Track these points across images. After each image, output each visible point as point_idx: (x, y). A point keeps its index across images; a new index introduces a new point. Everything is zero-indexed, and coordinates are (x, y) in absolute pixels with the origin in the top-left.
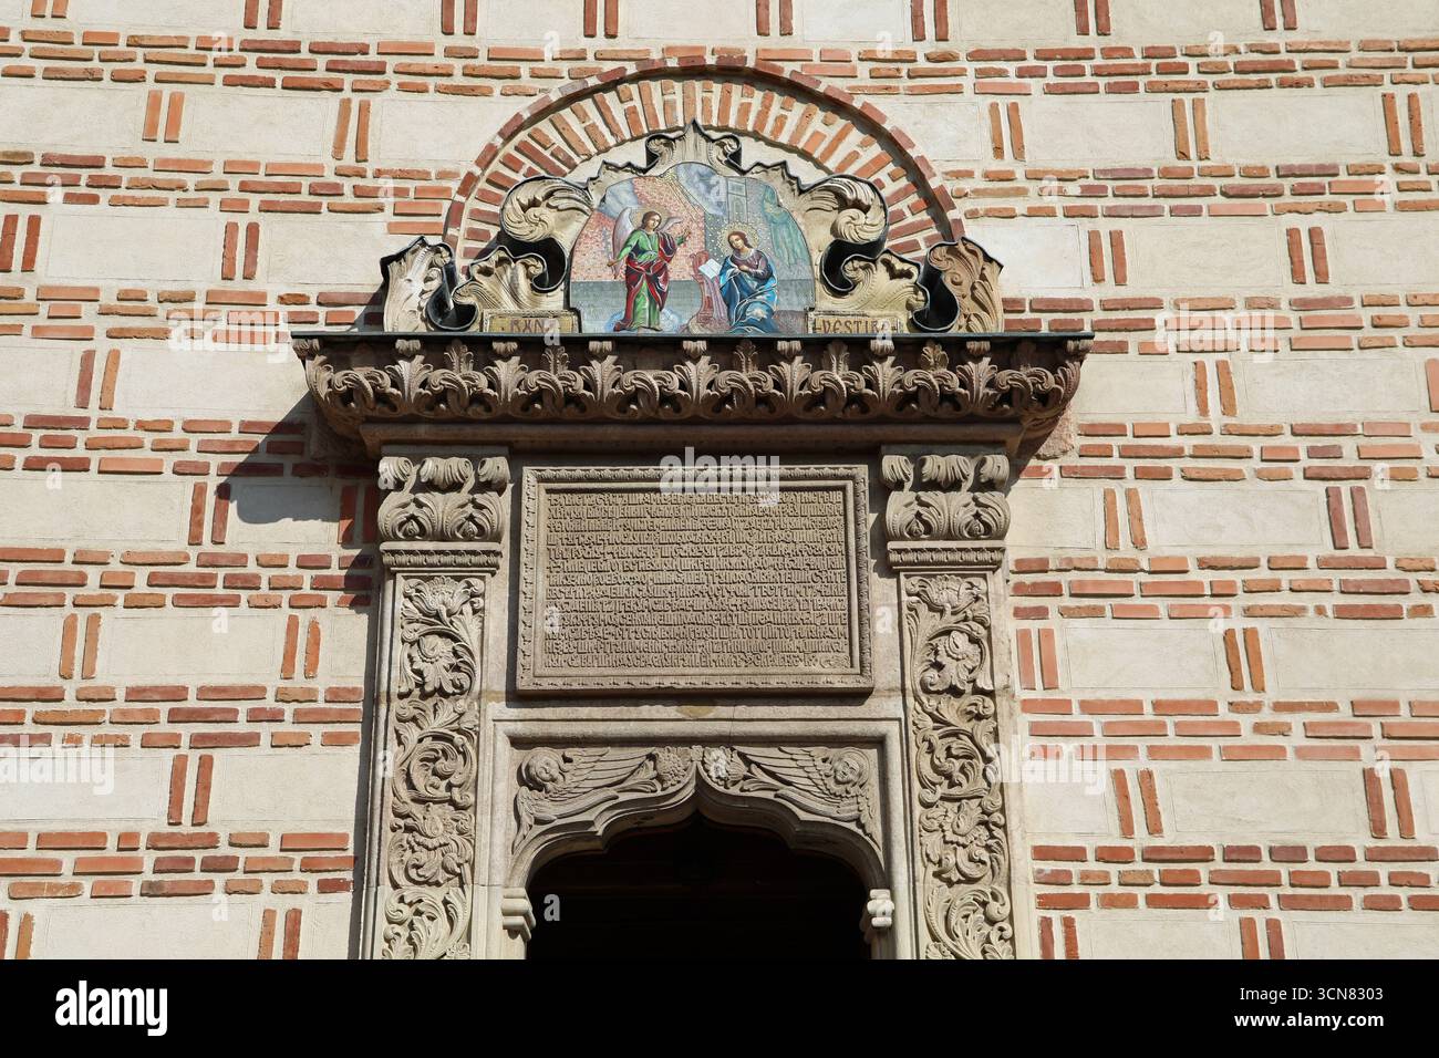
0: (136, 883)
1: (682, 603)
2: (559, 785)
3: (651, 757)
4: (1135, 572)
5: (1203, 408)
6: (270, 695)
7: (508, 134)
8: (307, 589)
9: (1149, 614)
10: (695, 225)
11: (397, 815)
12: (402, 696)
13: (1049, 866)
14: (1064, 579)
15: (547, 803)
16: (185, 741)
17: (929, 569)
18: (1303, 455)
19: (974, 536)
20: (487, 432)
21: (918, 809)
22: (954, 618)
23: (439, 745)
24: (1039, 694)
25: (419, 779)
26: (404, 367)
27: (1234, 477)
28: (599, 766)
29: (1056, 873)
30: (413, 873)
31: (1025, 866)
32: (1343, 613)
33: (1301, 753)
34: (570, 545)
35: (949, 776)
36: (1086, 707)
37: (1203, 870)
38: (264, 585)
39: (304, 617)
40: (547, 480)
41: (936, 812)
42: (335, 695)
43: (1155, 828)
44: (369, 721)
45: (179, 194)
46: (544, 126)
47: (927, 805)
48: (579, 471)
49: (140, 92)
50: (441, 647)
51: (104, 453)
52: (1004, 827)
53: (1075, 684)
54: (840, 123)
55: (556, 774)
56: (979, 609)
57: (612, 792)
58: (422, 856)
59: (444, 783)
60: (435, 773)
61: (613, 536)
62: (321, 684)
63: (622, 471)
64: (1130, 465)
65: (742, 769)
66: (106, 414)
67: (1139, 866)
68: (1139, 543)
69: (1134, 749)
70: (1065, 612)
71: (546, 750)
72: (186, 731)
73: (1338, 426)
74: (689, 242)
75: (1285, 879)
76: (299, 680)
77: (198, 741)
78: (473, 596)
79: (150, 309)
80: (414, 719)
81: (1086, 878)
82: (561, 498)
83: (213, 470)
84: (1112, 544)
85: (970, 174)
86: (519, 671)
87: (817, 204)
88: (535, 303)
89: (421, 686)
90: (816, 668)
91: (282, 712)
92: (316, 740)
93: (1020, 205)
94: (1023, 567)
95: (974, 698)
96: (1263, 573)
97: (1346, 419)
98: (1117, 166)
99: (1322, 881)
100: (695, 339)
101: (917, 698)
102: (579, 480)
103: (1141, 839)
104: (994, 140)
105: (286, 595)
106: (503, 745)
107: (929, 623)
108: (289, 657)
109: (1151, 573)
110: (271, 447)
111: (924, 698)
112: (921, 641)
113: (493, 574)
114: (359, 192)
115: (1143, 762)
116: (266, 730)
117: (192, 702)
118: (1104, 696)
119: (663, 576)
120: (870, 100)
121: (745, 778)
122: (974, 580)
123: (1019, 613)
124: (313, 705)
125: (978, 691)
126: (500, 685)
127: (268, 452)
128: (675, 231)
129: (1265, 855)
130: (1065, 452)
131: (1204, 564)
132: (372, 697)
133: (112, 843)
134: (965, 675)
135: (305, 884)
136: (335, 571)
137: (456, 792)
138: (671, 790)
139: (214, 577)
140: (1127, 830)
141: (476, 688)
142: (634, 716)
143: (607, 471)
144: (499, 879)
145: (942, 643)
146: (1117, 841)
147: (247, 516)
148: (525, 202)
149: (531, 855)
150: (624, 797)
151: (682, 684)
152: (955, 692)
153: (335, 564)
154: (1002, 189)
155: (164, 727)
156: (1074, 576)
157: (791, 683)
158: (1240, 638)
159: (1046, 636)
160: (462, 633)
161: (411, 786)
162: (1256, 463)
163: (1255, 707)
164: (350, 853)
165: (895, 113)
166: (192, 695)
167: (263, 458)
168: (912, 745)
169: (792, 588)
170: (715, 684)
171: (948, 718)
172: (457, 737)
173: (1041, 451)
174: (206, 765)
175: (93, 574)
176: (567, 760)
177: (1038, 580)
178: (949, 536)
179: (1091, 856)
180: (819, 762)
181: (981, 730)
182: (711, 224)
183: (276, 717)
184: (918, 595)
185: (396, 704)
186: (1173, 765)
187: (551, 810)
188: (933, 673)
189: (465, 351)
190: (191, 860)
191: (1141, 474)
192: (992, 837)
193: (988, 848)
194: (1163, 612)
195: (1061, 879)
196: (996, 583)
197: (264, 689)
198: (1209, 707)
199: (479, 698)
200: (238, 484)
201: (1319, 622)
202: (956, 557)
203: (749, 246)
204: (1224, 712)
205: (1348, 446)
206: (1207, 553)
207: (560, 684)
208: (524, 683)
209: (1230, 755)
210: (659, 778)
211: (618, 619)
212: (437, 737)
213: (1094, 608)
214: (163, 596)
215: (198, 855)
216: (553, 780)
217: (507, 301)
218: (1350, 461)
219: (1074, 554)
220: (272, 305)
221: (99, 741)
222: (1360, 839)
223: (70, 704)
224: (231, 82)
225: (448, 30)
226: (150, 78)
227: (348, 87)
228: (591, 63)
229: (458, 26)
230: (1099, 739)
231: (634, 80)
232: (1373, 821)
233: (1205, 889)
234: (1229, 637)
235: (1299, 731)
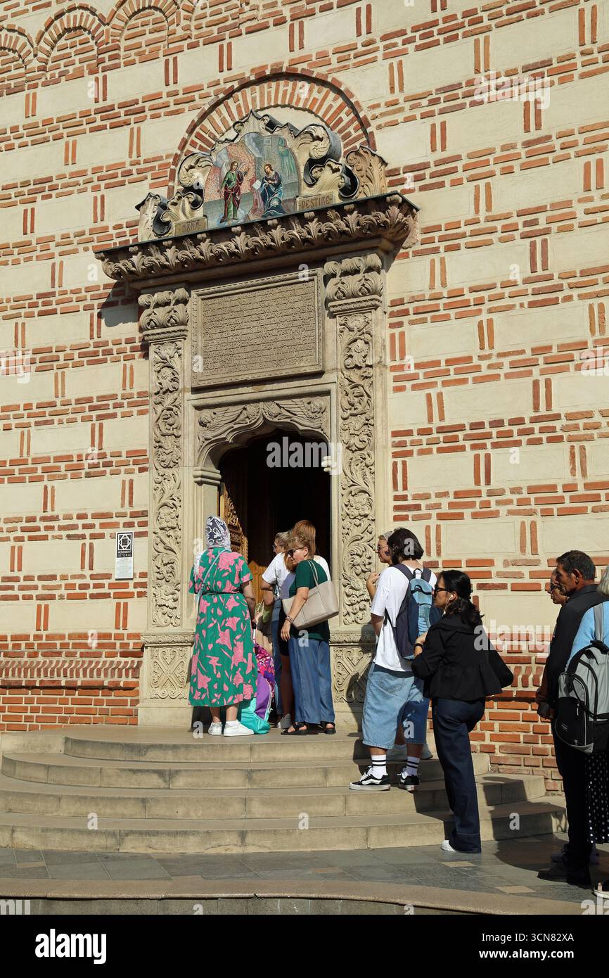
0: (83, 472)
1: (253, 342)
2: (212, 424)
3: (244, 409)
4: (441, 298)
5: (477, 211)
6: (119, 397)
7: (190, 131)
8: (129, 353)
9: (447, 318)
10: (250, 165)
11: (156, 442)
12: (156, 394)
13: (397, 439)
15: (208, 432)
16: (94, 418)
17: (348, 312)
18: (521, 226)
19: (365, 294)
21: (340, 421)
22: (359, 333)
23: (168, 413)
24: (396, 363)
25: (162, 428)
26: (135, 259)
27: (488, 243)
28: (226, 415)
29: (400, 442)
30: (162, 464)
32: (532, 305)
33: (508, 376)
34: (212, 322)
35: (354, 405)
36: (417, 366)
37: (461, 435)
38: (115, 352)
39: (128, 363)
40: (200, 295)
41: (347, 421)
42: (140, 395)
43: (442, 418)
45: (78, 187)
46: (206, 123)
47: (345, 419)
48: (211, 289)
49: (62, 142)
50: (168, 371)
51: (61, 305)
52: (374, 425)
53: (413, 356)
54: (325, 90)
55: (210, 420)
56: (368, 328)
57: (231, 425)
58: (164, 457)
59: (171, 427)
60: (168, 424)
61: (226, 316)
62: (134, 391)
63: (227, 286)
64: (442, 245)
65: (278, 411)
66: (61, 289)
68: (444, 284)
69: (436, 383)
70: (412, 323)
71: (207, 410)
72: (94, 414)
73: (540, 207)
74: (249, 173)
75: (494, 435)
76: (128, 390)
77: (100, 417)
78: (178, 349)
79: (72, 241)
80: (160, 403)
81: (413, 443)
82: (209, 302)
83: (96, 307)
84: (432, 287)
85: (378, 106)
86: (193, 379)
87: (303, 141)
88: (192, 215)
89: (162, 389)
90: (303, 364)
91: (123, 404)
92: (135, 413)
93: (400, 117)
94: (394, 304)
95: (365, 369)
96: (498, 290)
97: (542, 204)
98: (446, 85)
99: (510, 434)
101: (342, 372)
102: (212, 293)
103: (437, 423)
104: (390, 84)
105: (122, 355)
106: (192, 410)
107: (348, 336)
108: (125, 381)
109: (448, 298)
110: (114, 294)
111: (344, 372)
112: (344, 345)
113: (185, 339)
114: (139, 172)
115: (439, 388)
116: (119, 411)
117: (95, 403)
118: (425, 360)
119: (245, 331)
120: (335, 75)
121: (279, 414)
122: (366, 315)
123: (392, 326)
124: (133, 400)
125: (367, 365)
126: (189, 386)
127: (113, 296)
128: (242, 169)
129: (488, 425)
130: (414, 244)
131: (472, 290)
134: (361, 359)
135: (134, 469)
136: (138, 344)
137: (174, 431)
138: (253, 422)
139: (98, 351)
140: (430, 420)
141: (180, 388)
142: (236, 393)
143: (222, 288)
144: (191, 464)
145: (353, 345)
146: (426, 425)
147: (109, 324)
148: (187, 167)
149: (205, 452)
150: (236, 427)
152: (357, 367)
153: (137, 340)
154: (393, 110)
155: (87, 413)
156: (416, 304)
158: (485, 325)
159: (403, 335)
160: (175, 367)
161: (160, 430)
162: (499, 234)
164: (148, 457)
165: (346, 80)
166: (95, 400)
167: (112, 299)
168: (340, 395)
169: (294, 329)
171: (353, 380)
172: (174, 408)
173: (404, 245)
174: (101, 426)
175: (61, 355)
177: (399, 310)
178: (354, 296)
179: (415, 433)
180: (306, 405)
181: (366, 383)
182: (257, 162)
183: (121, 406)
184: (344, 325)
185: (154, 397)
186: (452, 388)
187: (210, 435)
188: (349, 360)
190: (100, 463)
191: (448, 249)
192: (369, 429)
193: (367, 434)
194: (452, 316)
195: (402, 444)
196: (378, 314)
197: (117, 395)
198: (469, 359)
199: (182, 391)
200: (105, 311)
201: (521, 311)
202: (357, 305)
203: (272, 170)
204: (475, 361)
205: (542, 217)
206: (474, 284)
207: (207, 383)
208: (197, 384)
209: (476, 380)
210: (248, 417)
211: (229, 352)
212: (168, 409)
213: (424, 319)
214: (83, 361)
215: (101, 461)
216: (209, 422)
217: (181, 216)
218: (543, 225)
219: (415, 294)
220: (112, 231)
221: (69, 421)
222: (528, 414)
223: (59, 407)
224: (92, 130)
225: (167, 85)
226: (65, 136)
227: (132, 122)
228: (222, 86)
229: (171, 81)
230: (422, 380)
231: (239, 89)
232: (534, 404)
233: (461, 443)
234: (480, 324)
235: (507, 366)
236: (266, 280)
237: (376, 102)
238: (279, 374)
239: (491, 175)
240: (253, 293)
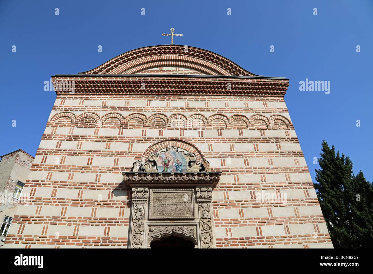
0: (100, 244)
1: (170, 207)
3: (166, 228)
4: (228, 202)
5: (235, 181)
6: (117, 219)
7: (150, 148)
8: (122, 205)
9: (229, 208)
11: (133, 235)
12: (134, 219)
13: (218, 241)
15: (153, 234)
16: (106, 225)
17: (202, 202)
18: (247, 187)
19: (208, 198)
20: (146, 185)
21: (201, 234)
22: (205, 209)
23: (139, 226)
24: (216, 218)
25: (136, 230)
26: (136, 177)
27: (239, 190)
28: (160, 229)
29: (219, 242)
31: (215, 241)
32: (253, 207)
33: (249, 225)
34: (156, 200)
35: (205, 230)
36: (222, 220)
37: (237, 241)
38: (117, 205)
39: (122, 209)
40: (153, 191)
41: (203, 234)
42: (126, 219)
43: (231, 236)
44: (130, 223)
45: (109, 155)
46: (154, 147)
47: (202, 234)
48: (157, 190)
49: (106, 143)
50: (139, 213)
51: (98, 187)
52: (212, 236)
53: (221, 217)
54: (190, 146)
56: (208, 208)
57: (161, 232)
58: (136, 241)
60: (138, 230)
61: (162, 198)
62: (124, 218)
63: (163, 190)
64: (227, 189)
65: (178, 229)
66: (99, 182)
67: (229, 241)
68: (228, 199)
69: (228, 225)
70: (219, 208)
71: (153, 227)
72: (107, 224)
73: (251, 183)
75: (247, 242)
76: (121, 217)
77: (108, 225)
78: (144, 206)
79: (105, 169)
80: (136, 222)
81: (223, 243)
82: (155, 193)
83: (111, 190)
84: (225, 199)
85: (206, 152)
86: (149, 216)
87: (188, 156)
88: (152, 168)
89: (137, 218)
90: (188, 216)
91: (119, 221)
92: (123, 225)
93: (212, 156)
94: (214, 202)
95: (208, 219)
96: (243, 202)
97: (252, 183)
98: (223, 152)
99: (251, 242)
100: (172, 173)
101: (201, 219)
102: (157, 191)
103: (229, 237)
104: (209, 148)
105: (120, 206)
106: (147, 226)
107: (202, 209)
108: (120, 214)
109: (230, 202)
110: (119, 187)
112: (201, 212)
113: (146, 203)
114: (131, 155)
115: (229, 227)
116: (117, 224)
117: (108, 220)
118: (224, 218)
119: (168, 204)
120: (194, 143)
122: (208, 204)
123: (214, 208)
124: (123, 220)
125: (208, 218)
126: (147, 218)
127: (118, 187)
128: (170, 159)
129: (245, 239)
130: (219, 187)
131: (237, 201)
132: (130, 220)
133: (97, 238)
134: (207, 216)
135: (121, 244)
136: (126, 203)
137: (141, 232)
138: (169, 232)
139: (111, 203)
140: (227, 236)
141: (144, 218)
142: (164, 222)
143: (161, 190)
144: (146, 244)
145: (204, 212)
146: (226, 238)
147: (116, 195)
148: (151, 156)
149: (151, 241)
150: (163, 233)
151: (170, 218)
152: (206, 218)
153: (126, 202)
154: (210, 154)
155: (104, 223)
156: (220, 203)
157: (185, 218)
158: (241, 210)
159: (217, 211)
160: (142, 211)
161: (135, 232)
162: (242, 188)
163: (243, 219)
164: (127, 240)
165: (197, 145)
166: (108, 219)
167: (118, 188)
168: (200, 226)
170: (175, 218)
171: (205, 222)
172: (141, 225)
173: (216, 187)
174: (109, 228)
175: (96, 203)
176: (156, 228)
177: (216, 203)
178: (205, 198)
179: (223, 240)
180: (188, 228)
181: (209, 223)
182: (174, 159)
183: (118, 222)
184: (201, 206)
185: (133, 220)
186: (233, 227)
187: (153, 235)
188: (203, 216)
189: (143, 174)
190: (107, 241)
191: (228, 190)
193: (210, 239)
194: (231, 207)
196: (211, 204)
197: (117, 218)
198: (237, 220)
199: (144, 220)
200: (114, 191)
201: (250, 208)
202: (206, 201)
203: (179, 161)
204: (239, 220)
205: (252, 186)
206: (236, 200)
207: (155, 218)
208: (150, 218)
209: (240, 226)
210: (167, 230)
211: (162, 209)
213: (223, 207)
214: (105, 206)
215: (108, 240)
216: (154, 231)
217: (149, 168)
218: (253, 188)
219: (220, 200)
220: (120, 169)
221: (96, 225)
222: (256, 236)
223: (92, 220)
224: (116, 142)
225: (143, 135)
226: (107, 141)
227: (130, 142)
228: (160, 139)
229: (144, 135)
230: (224, 224)
231: (165, 141)
232: (257, 233)
233: (237, 243)
234: (239, 210)
235: (248, 222)
236: (176, 190)
238: (180, 218)
239: (238, 174)
240: (171, 193)
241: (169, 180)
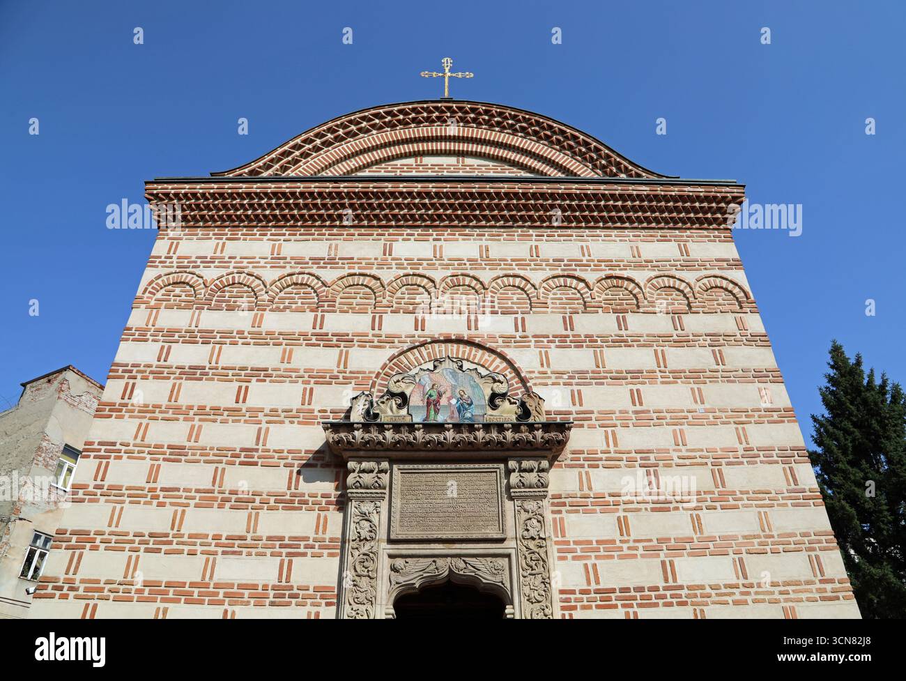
0: (267, 601)
1: (445, 510)
2: (404, 571)
3: (434, 561)
4: (589, 498)
5: (608, 446)
6: (311, 540)
7: (391, 360)
8: (324, 505)
9: (594, 512)
10: (448, 388)
11: (351, 580)
12: (353, 541)
13: (564, 596)
14: (567, 501)
15: (400, 577)
16: (284, 555)
17: (524, 498)
18: (639, 460)
19: (538, 487)
20: (382, 454)
21: (522, 578)
22: (532, 514)
23: (365, 557)
24: (560, 539)
25: (358, 569)
26: (356, 433)
27: (618, 467)
28: (417, 565)
29: (567, 598)
30: (356, 600)
31: (556, 596)
32: (653, 510)
33: (643, 556)
34: (408, 491)
35: (531, 567)
36: (576, 543)
37: (613, 596)
38: (310, 503)
39: (323, 514)
40: (401, 470)
41: (527, 579)
42: (332, 540)
43: (597, 582)
44: (343, 549)
45: (290, 379)
46: (402, 357)
47: (524, 577)
48: (411, 466)
49: (280, 349)
50: (366, 524)
51: (263, 460)
52: (549, 584)
53: (571, 535)
54: (494, 356)
55: (403, 567)
56: (540, 511)
57: (421, 573)
58: (359, 594)
59: (366, 570)
60: (363, 567)
62: (327, 536)
63: (425, 466)
64: (586, 463)
65: (464, 565)
66: (264, 447)
67: (593, 595)
68: (590, 488)
69: (591, 556)
70: (568, 512)
71: (400, 559)
72: (284, 551)
73: (649, 450)
75: (638, 598)
76: (320, 535)
77: (289, 554)
78: (377, 507)
79: (279, 415)
80: (357, 548)
81: (576, 600)
82: (405, 475)
83: (296, 466)
84: (581, 489)
85: (534, 372)
86: (391, 532)
87: (487, 381)
88: (398, 413)
89: (359, 537)
90: (488, 531)
91: (315, 545)
92: (325, 555)
93: (549, 382)
94: (554, 497)
95: (539, 541)
96: (629, 498)
97: (650, 448)
98: (578, 370)
99: (649, 598)
100: (448, 424)
101: (521, 541)
102: (411, 469)
103: (593, 586)
104: (541, 362)
105: (317, 506)
106: (386, 557)
107: (524, 516)
108: (318, 527)
109: (594, 498)
110: (314, 458)
111: (523, 541)
112: (522, 522)
113: (383, 500)
114: (344, 378)
115: (593, 561)
116: (309, 551)
117: (286, 542)
118: (580, 539)
120: (502, 349)
121: (465, 568)
122: (538, 502)
123: (553, 512)
124: (324, 543)
125: (540, 538)
126: (385, 537)
127: (313, 460)
128: (442, 390)
129: (632, 590)
130: (566, 460)
131: (611, 495)
132: (344, 541)
133: (260, 588)
134: (536, 533)
135: (321, 603)
136: (333, 499)
137: (370, 573)
138: (441, 572)
139: (295, 500)
140: (589, 584)
141: (377, 538)
142: (430, 548)
143: (420, 466)
144: (384, 603)
145: (528, 522)
146: (585, 587)
147: (306, 480)
148: (395, 381)
149: (395, 594)
150: (425, 575)
151: (444, 537)
152: (533, 538)
153: (333, 496)
154: (544, 377)
155: (277, 550)
156: (570, 499)
157: (480, 536)
158: (622, 519)
159: (562, 520)
160: (373, 520)
161: (356, 571)
162: (625, 463)
163: (627, 541)
164: (336, 593)
165: (510, 353)
166: (287, 539)
167: (312, 462)
168: (520, 558)
169: (480, 505)
170: (455, 537)
171: (531, 547)
172: (371, 555)
173: (558, 459)
174: (290, 562)
175: (258, 499)
176: (407, 562)
177: (559, 501)
178: (530, 487)
179: (577, 592)
180: (489, 563)
181: (542, 551)
182: (454, 388)
183: (313, 547)
184: (520, 506)
185: (351, 543)
186: (603, 561)
187: (401, 579)
188: (526, 532)
189: (376, 428)
190: (285, 594)
191: (590, 466)
192: (546, 587)
193: (544, 591)
194: (598, 511)
195: (568, 600)
196: (545, 503)
197: (309, 538)
198: (613, 542)
199: (378, 541)
200: (303, 470)
201: (646, 513)
202: (533, 494)
203: (465, 395)
204: (618, 544)
205: (652, 456)
206: (611, 491)
207: (404, 537)
208: (393, 537)
209: (620, 557)
210: (437, 568)
211: (423, 515)
212: (364, 554)
213: (577, 510)
214: (279, 507)
215: (287, 593)
216: (402, 569)
217: (389, 412)
218: (652, 461)
219: (570, 493)
220: (316, 413)
221: (257, 554)
222: (661, 584)
223: (249, 541)
224: (307, 345)
225: (373, 329)
226: (284, 344)
227: (342, 346)
228: (417, 338)
229: (376, 328)
230: (579, 553)
231: (430, 343)
232: (664, 577)
233: (614, 602)
234: (619, 518)
235: (641, 548)
236: (458, 466)
237: (533, 370)
238: (470, 536)
239: (615, 426)
240: (446, 474)
241: (440, 443)
